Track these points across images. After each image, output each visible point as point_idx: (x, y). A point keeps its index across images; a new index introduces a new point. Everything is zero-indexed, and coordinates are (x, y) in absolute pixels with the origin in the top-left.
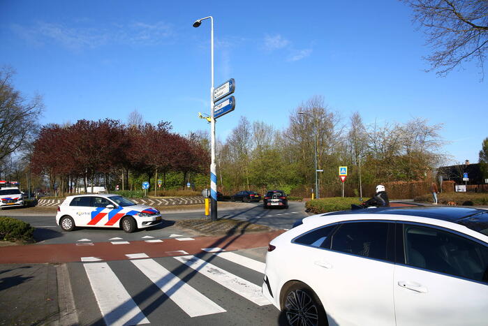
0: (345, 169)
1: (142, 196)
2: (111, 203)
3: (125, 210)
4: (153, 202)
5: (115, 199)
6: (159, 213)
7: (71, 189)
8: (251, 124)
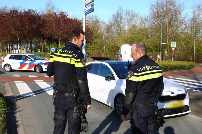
0: (175, 43)
2: (30, 58)
3: (37, 62)
7: (9, 51)
8: (125, 11)
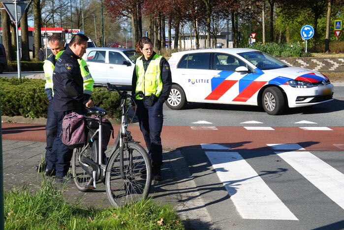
1: (301, 54)
2: (242, 64)
3: (268, 76)
4: (321, 65)
5: (249, 56)
6: (328, 82)
